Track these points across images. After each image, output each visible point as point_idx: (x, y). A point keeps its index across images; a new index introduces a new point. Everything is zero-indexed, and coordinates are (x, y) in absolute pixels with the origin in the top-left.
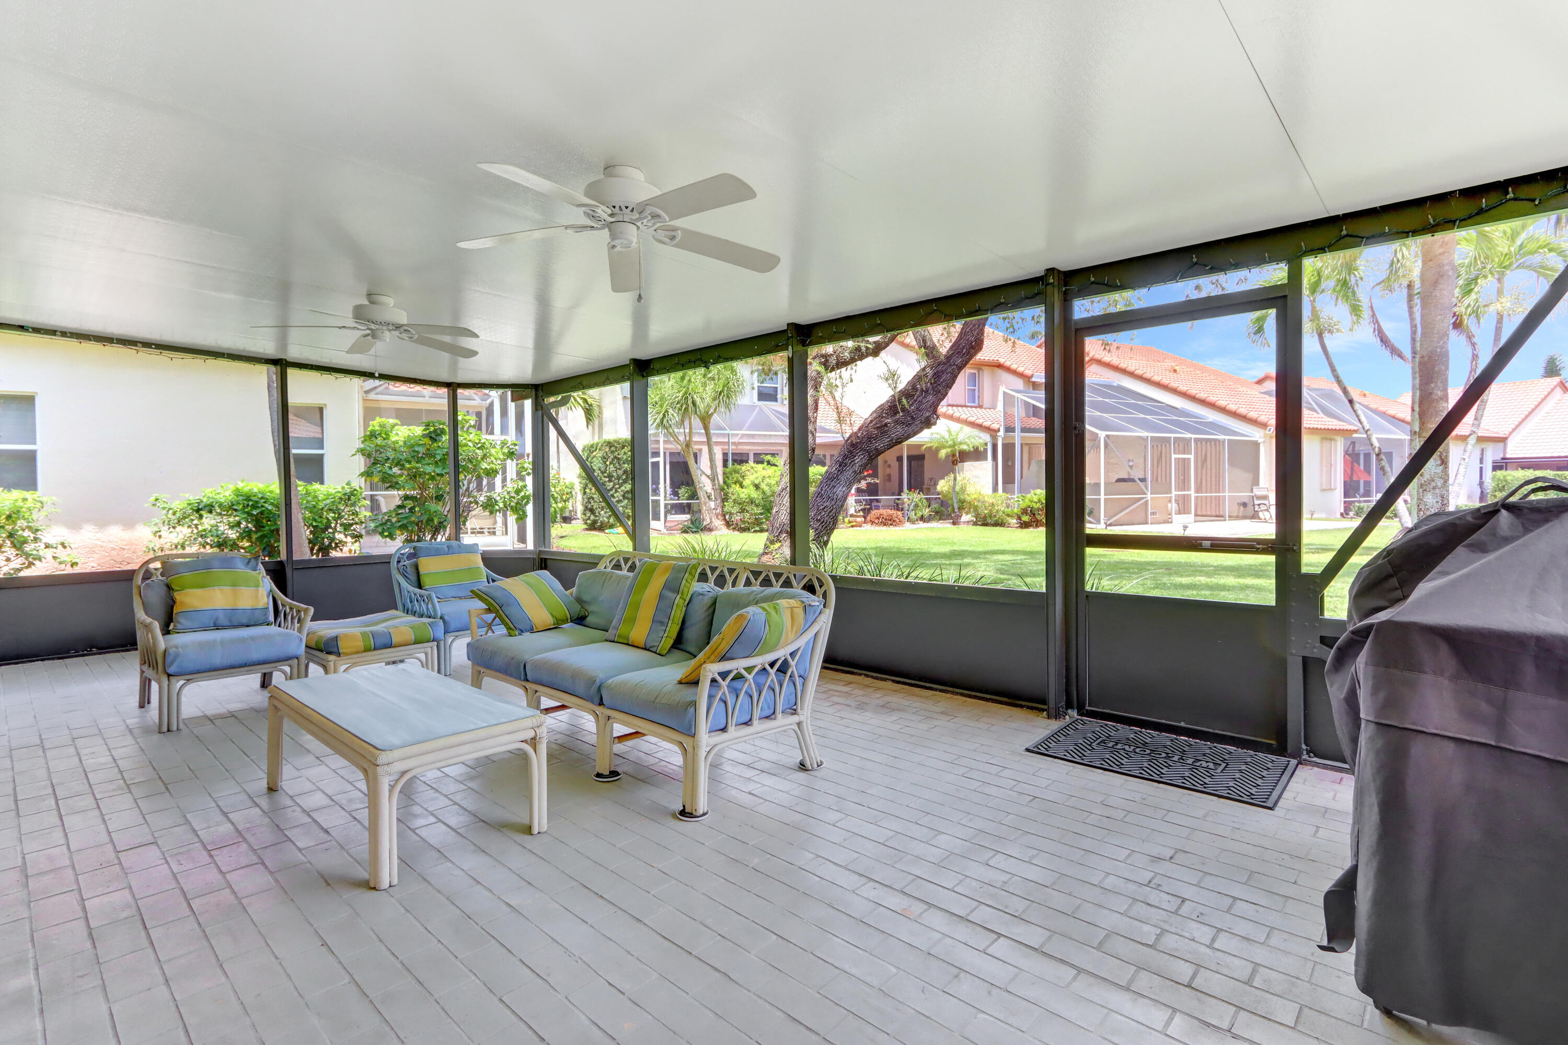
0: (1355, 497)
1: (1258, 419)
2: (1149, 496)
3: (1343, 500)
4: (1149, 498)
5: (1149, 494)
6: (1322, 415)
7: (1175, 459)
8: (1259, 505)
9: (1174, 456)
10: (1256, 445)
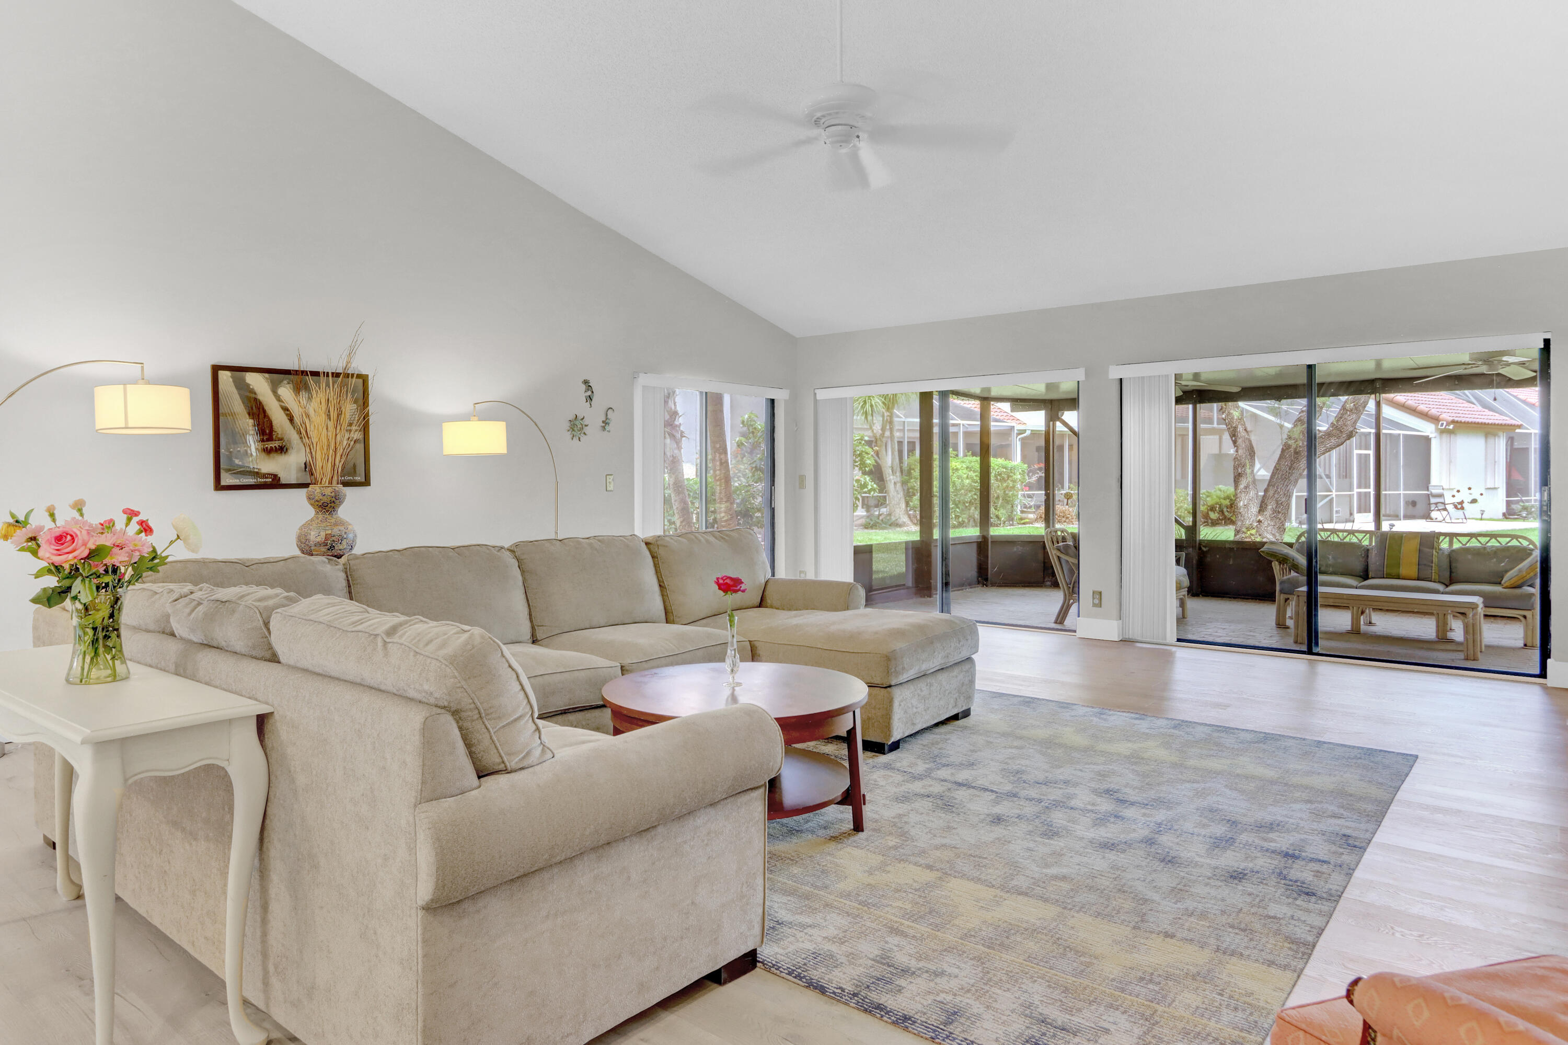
0: (1517, 496)
1: (1429, 413)
2: (1334, 493)
3: (1505, 499)
4: (1334, 496)
5: (1334, 491)
6: (1480, 408)
7: (1357, 454)
8: (1436, 504)
9: (1356, 452)
10: (1427, 440)
